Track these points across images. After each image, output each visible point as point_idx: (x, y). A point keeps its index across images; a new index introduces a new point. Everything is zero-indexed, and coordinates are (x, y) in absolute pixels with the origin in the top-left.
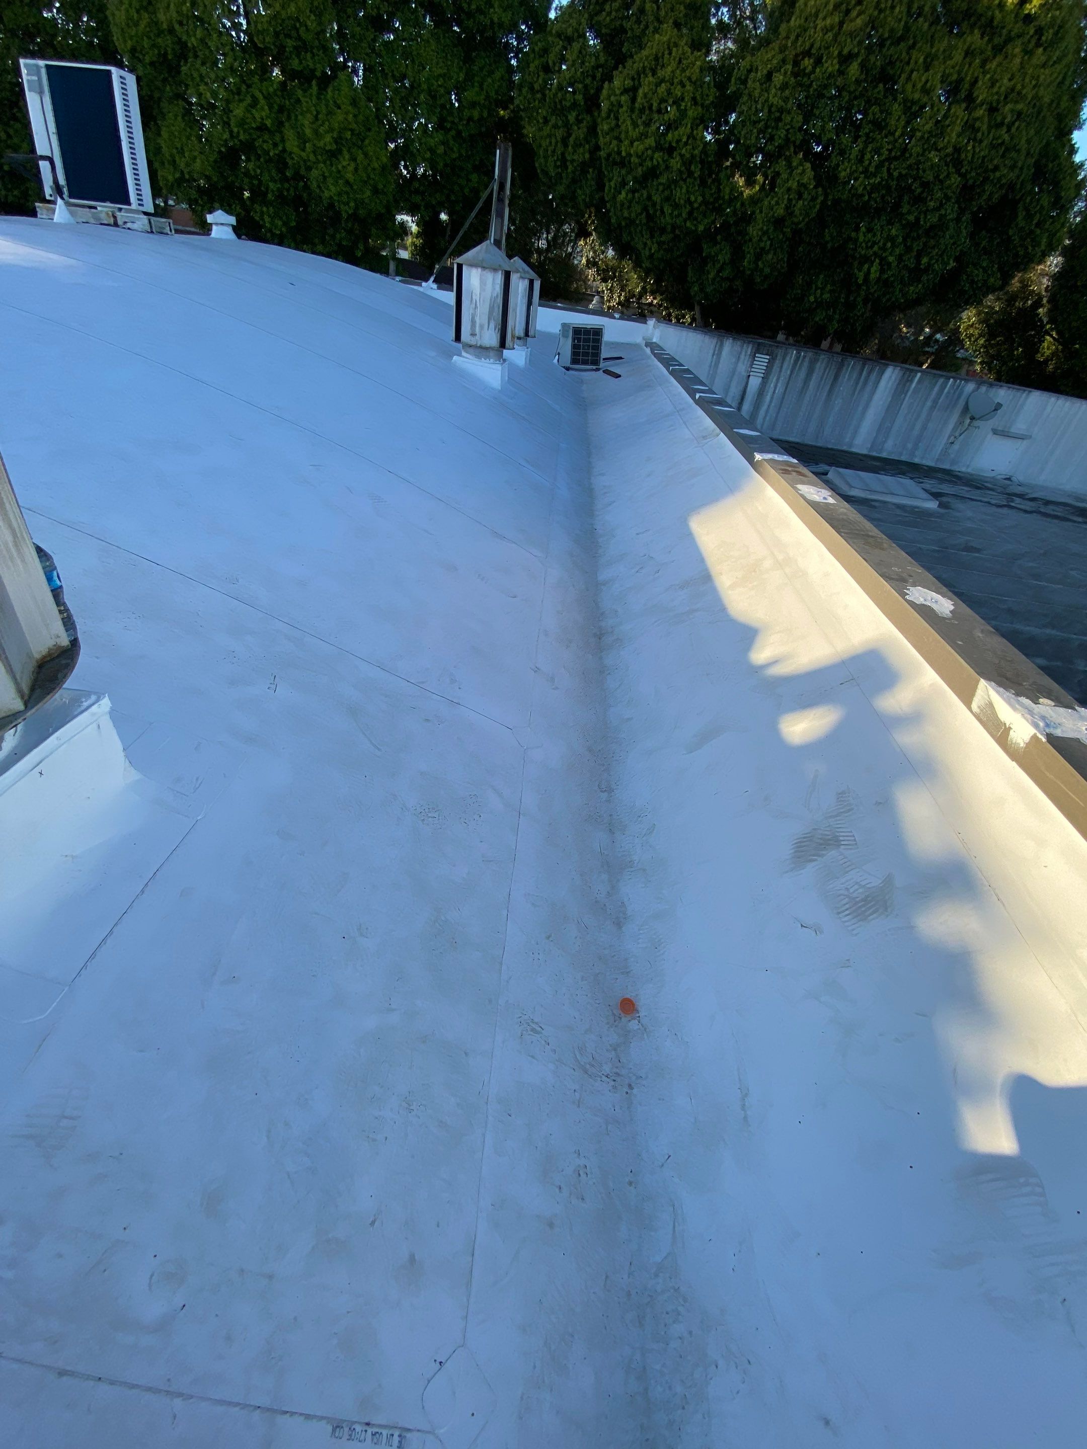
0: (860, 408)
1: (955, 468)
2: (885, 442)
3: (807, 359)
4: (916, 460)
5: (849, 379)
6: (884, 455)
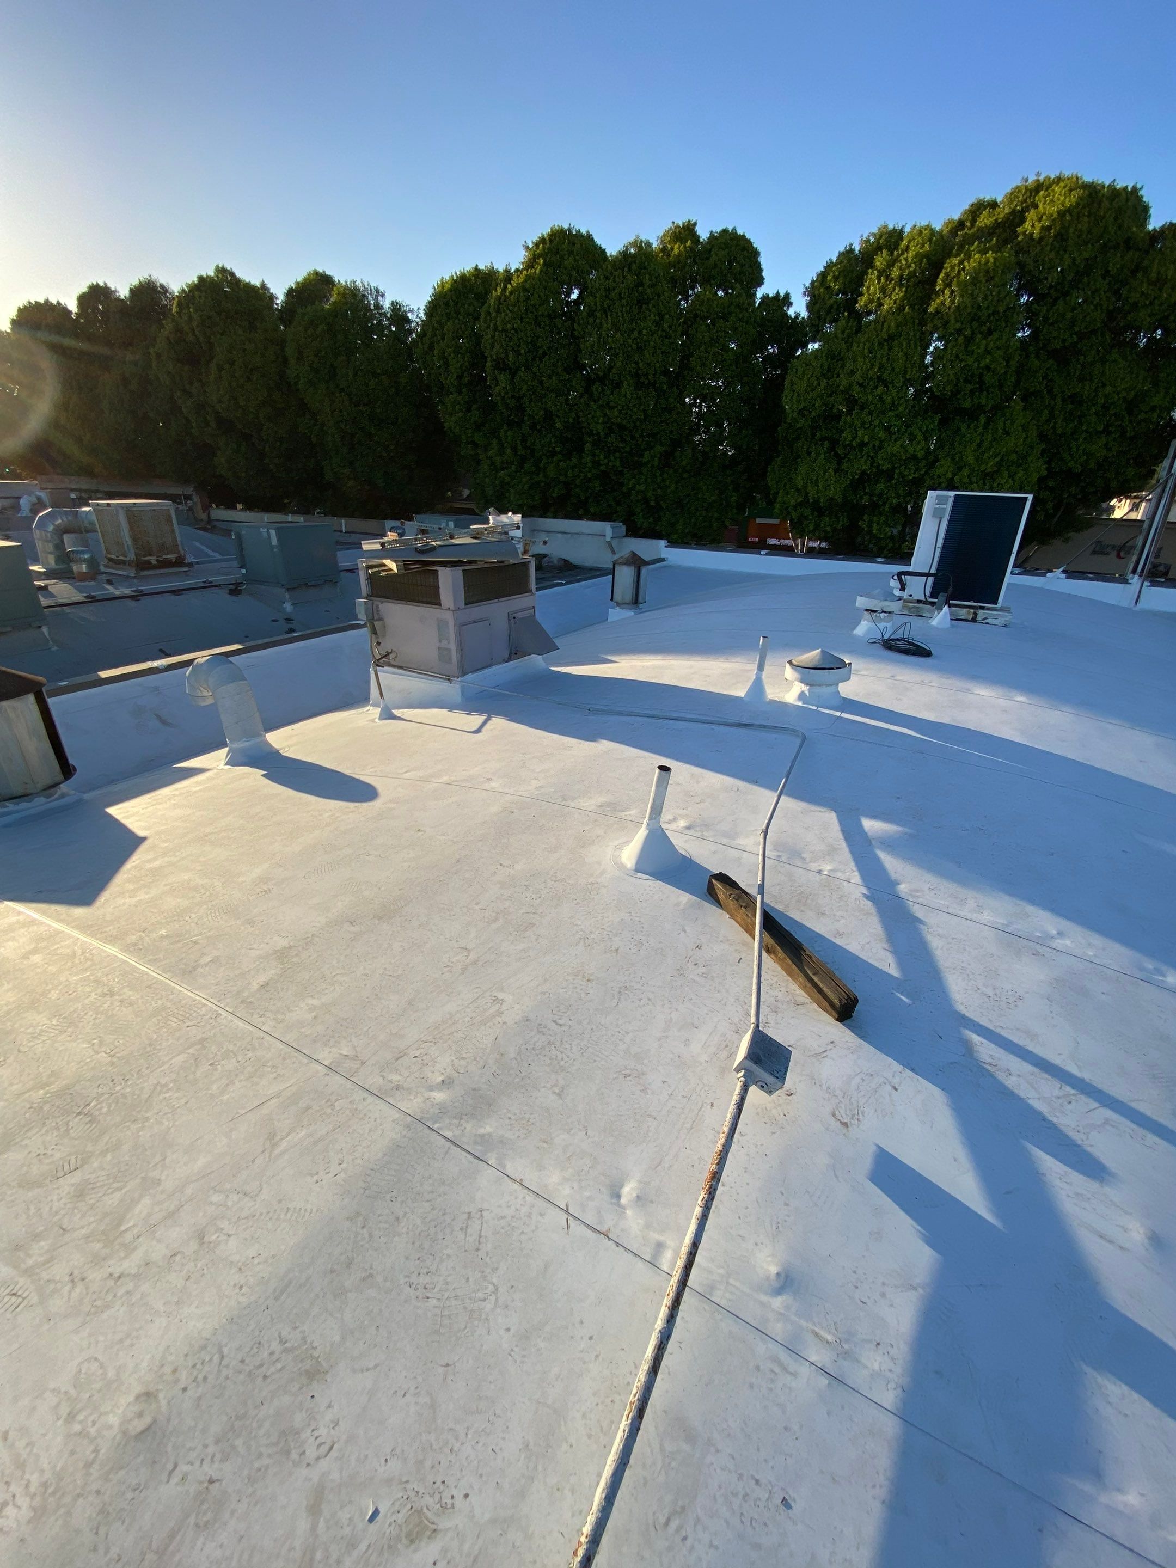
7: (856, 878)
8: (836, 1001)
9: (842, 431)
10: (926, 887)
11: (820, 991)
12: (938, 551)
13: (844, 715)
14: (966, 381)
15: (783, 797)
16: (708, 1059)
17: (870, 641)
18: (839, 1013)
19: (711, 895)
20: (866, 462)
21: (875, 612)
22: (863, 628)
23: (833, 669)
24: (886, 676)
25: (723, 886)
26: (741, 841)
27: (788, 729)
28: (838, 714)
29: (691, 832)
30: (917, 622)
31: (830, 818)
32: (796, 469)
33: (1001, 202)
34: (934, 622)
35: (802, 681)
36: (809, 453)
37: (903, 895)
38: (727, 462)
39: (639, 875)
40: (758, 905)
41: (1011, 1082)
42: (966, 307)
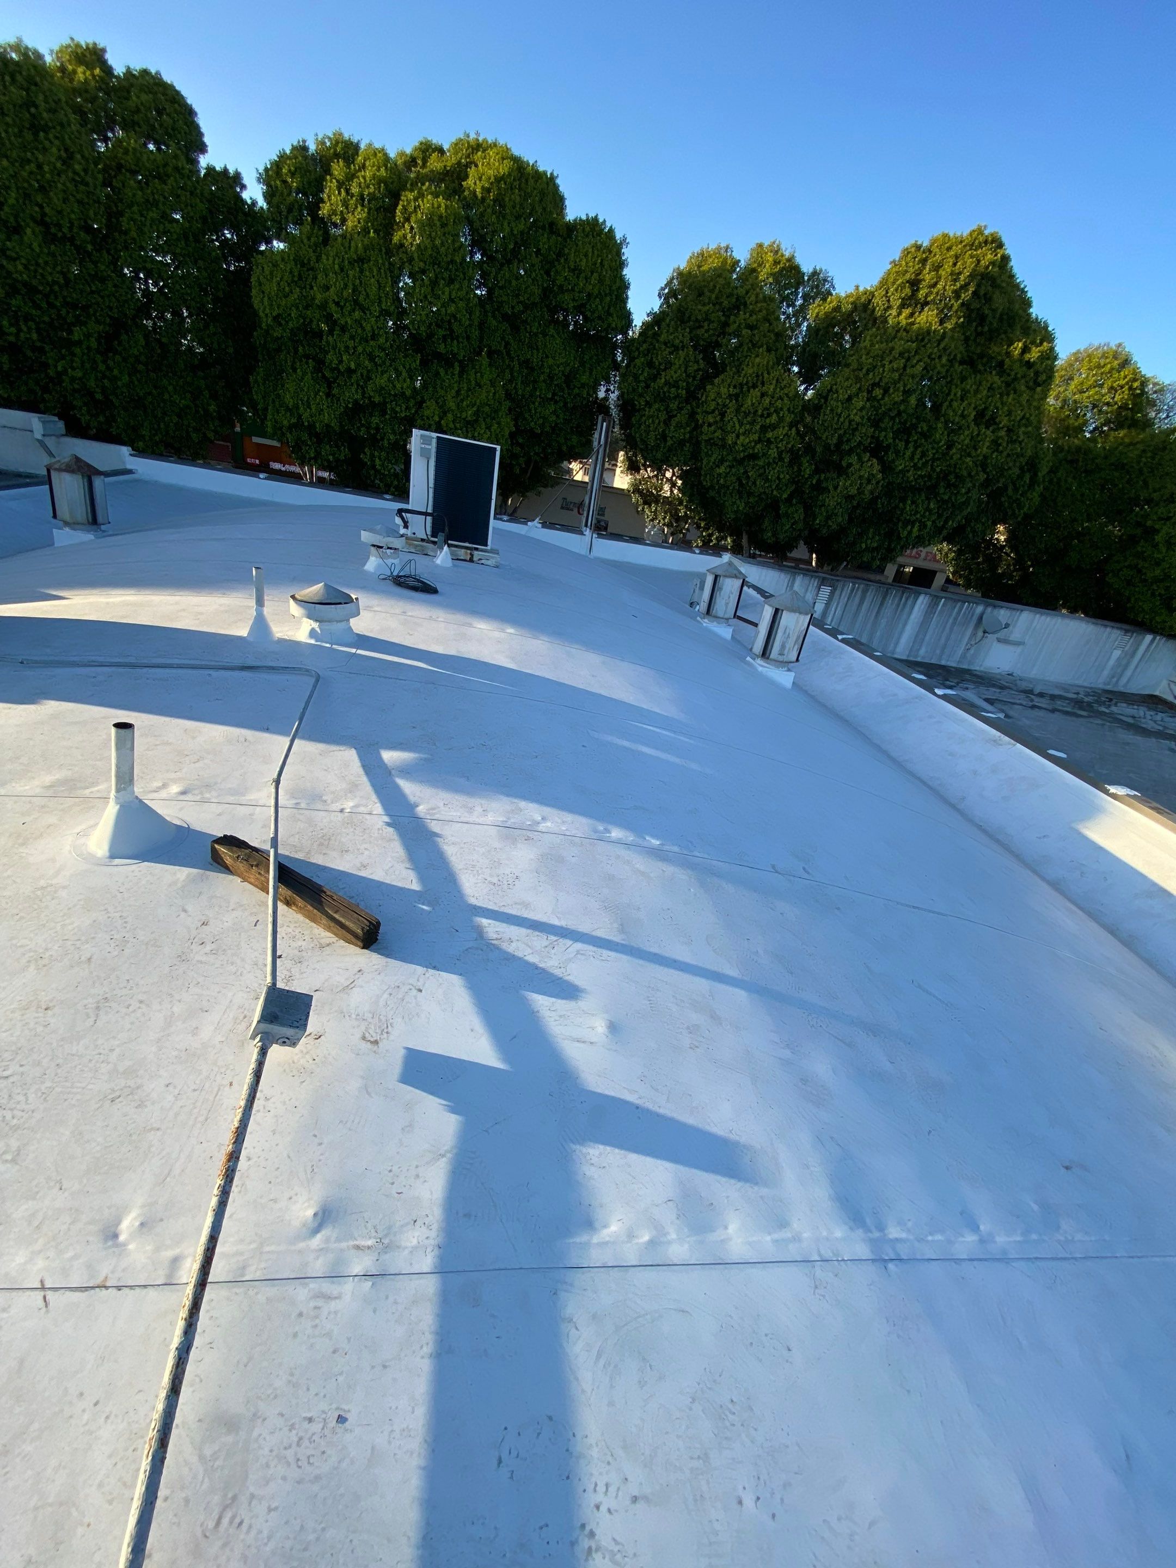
0: (900, 625)
1: (972, 668)
2: (918, 650)
3: (860, 590)
4: (943, 663)
5: (892, 604)
6: (919, 659)
7: (378, 808)
8: (359, 931)
9: (327, 352)
10: (442, 805)
11: (342, 926)
12: (431, 491)
13: (359, 652)
14: (438, 326)
15: (297, 741)
16: (223, 1039)
17: (382, 577)
18: (362, 941)
19: (218, 863)
20: (356, 391)
21: (381, 547)
22: (372, 564)
23: (340, 603)
24: (397, 611)
25: (228, 850)
26: (252, 797)
27: (300, 669)
28: (353, 651)
29: (189, 797)
30: (421, 560)
31: (350, 756)
32: (283, 386)
33: (449, 151)
34: (438, 561)
35: (309, 617)
36: (295, 370)
37: (422, 815)
38: (196, 362)
39: (117, 861)
40: (272, 859)
41: (511, 948)
42: (426, 248)
